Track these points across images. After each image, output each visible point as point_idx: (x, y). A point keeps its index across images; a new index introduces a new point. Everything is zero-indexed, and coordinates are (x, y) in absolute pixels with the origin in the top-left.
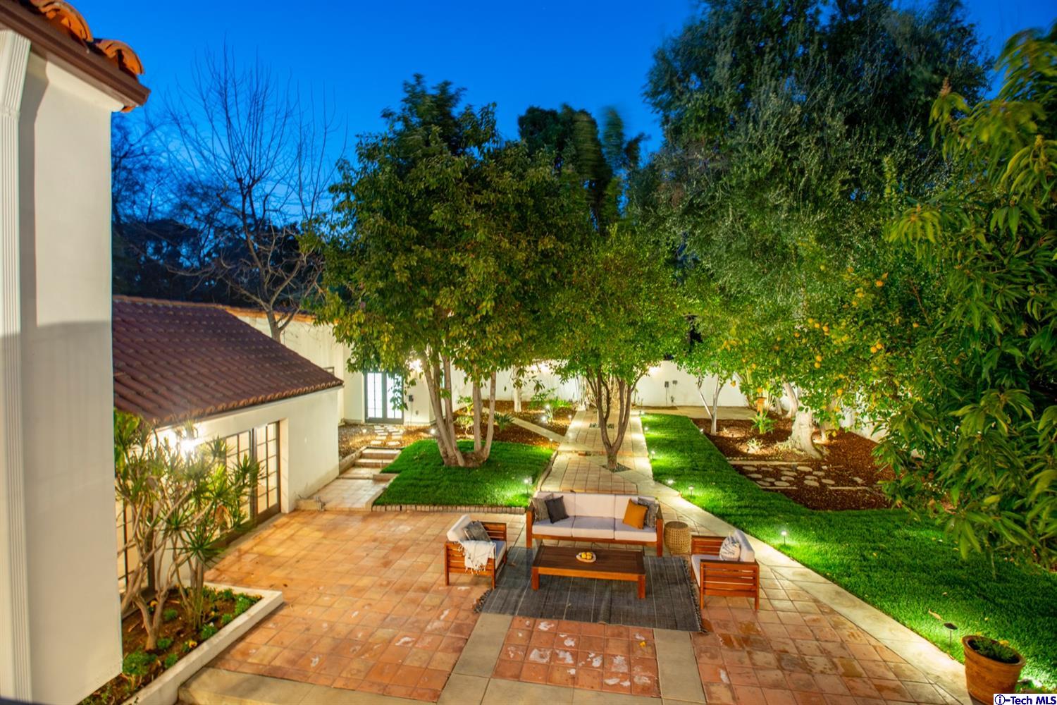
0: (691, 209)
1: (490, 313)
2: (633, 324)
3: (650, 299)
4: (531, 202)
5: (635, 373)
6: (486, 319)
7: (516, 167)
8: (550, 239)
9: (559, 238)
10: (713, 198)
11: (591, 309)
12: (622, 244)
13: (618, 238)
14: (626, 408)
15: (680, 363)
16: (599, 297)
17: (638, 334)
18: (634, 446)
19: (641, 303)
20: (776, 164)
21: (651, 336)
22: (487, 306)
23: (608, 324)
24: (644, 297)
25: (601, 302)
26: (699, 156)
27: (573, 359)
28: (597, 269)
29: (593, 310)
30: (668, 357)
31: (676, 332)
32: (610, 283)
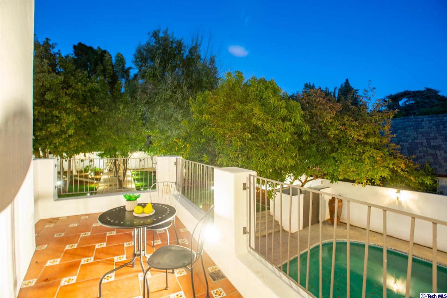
0: (147, 102)
1: (72, 134)
2: (128, 139)
3: (134, 131)
4: (89, 94)
5: (129, 155)
6: (70, 136)
7: (82, 80)
8: (97, 108)
9: (100, 108)
10: (154, 101)
11: (113, 134)
12: (124, 112)
13: (123, 111)
14: (126, 169)
15: (145, 152)
16: (116, 129)
17: (130, 142)
18: (129, 181)
19: (131, 132)
20: (171, 95)
21: (134, 142)
22: (71, 132)
23: (119, 139)
24: (132, 130)
25: (117, 131)
26: (150, 87)
27: (106, 151)
28: (115, 120)
29: (114, 134)
30: (141, 150)
31: (143, 142)
32: (120, 125)
